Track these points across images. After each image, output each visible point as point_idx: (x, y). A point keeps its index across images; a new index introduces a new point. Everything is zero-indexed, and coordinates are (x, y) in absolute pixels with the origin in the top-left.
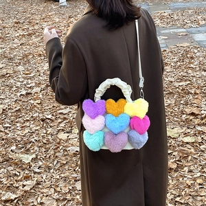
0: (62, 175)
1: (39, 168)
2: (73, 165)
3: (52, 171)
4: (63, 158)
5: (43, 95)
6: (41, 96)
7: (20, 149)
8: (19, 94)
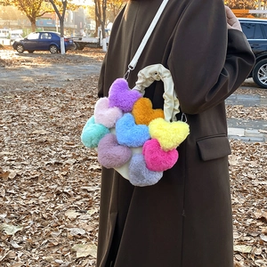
0: (44, 258)
1: (21, 243)
2: (65, 249)
3: (34, 250)
4: (57, 239)
5: (75, 167)
6: (71, 168)
7: (11, 219)
8: (46, 163)
